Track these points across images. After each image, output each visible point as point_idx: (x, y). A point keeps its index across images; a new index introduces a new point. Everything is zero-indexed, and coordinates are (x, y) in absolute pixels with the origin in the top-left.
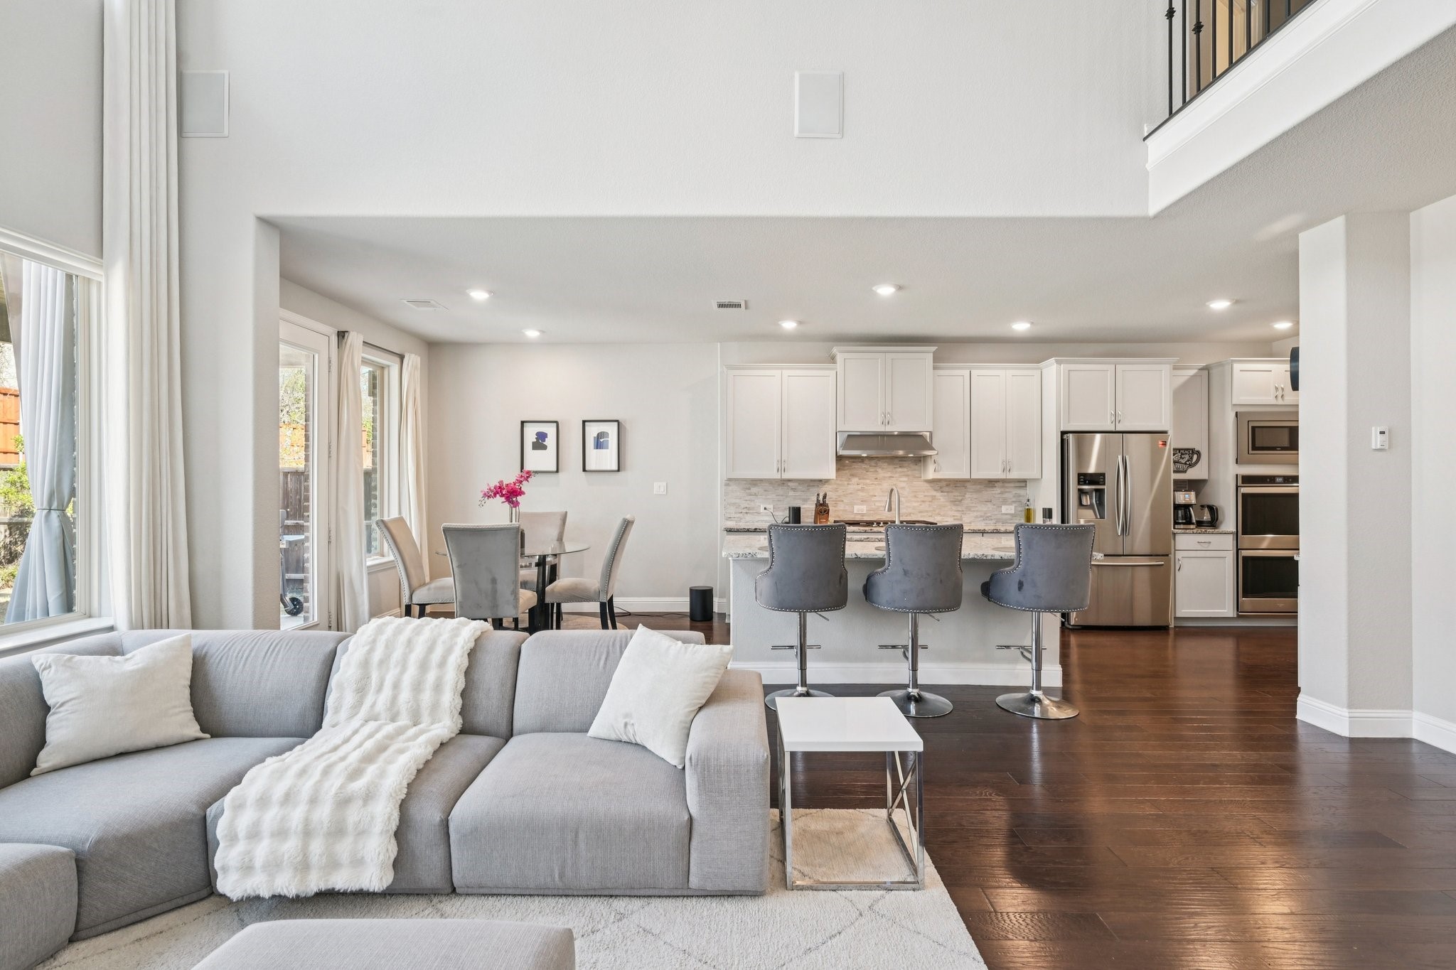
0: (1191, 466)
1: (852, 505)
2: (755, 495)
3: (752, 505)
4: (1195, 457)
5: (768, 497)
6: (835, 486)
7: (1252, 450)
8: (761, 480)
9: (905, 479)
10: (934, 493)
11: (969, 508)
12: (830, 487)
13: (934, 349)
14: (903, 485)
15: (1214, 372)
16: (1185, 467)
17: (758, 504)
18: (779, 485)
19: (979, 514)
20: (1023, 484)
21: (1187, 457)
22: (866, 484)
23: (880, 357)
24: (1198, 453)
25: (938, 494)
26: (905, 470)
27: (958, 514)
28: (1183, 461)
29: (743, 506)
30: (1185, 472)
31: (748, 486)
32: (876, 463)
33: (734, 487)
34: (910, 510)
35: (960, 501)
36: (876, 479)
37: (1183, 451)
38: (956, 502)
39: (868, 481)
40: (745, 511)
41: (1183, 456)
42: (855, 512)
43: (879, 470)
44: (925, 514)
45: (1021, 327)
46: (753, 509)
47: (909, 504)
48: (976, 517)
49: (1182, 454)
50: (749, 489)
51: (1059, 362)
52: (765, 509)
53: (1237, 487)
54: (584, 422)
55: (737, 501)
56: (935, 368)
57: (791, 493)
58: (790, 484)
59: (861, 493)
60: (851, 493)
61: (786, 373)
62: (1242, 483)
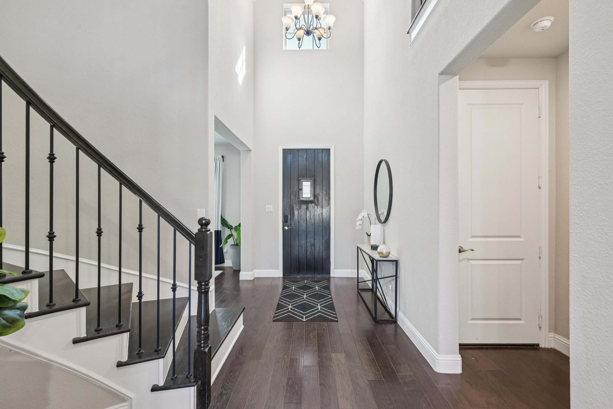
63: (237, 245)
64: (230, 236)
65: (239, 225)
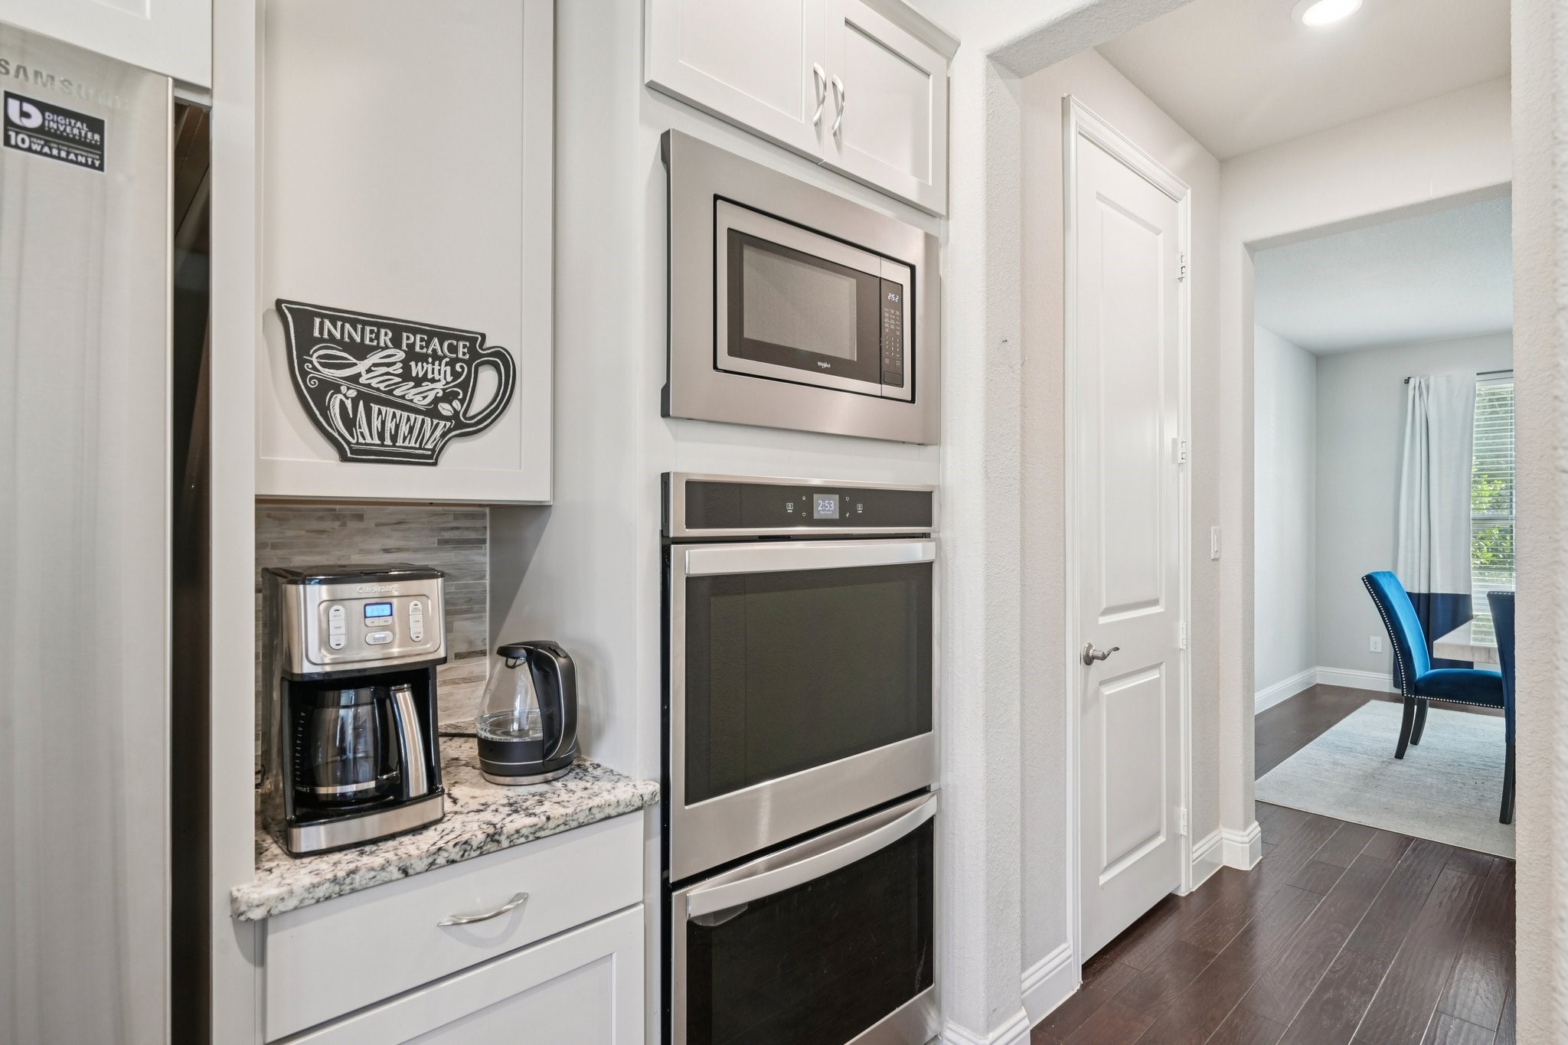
0: (464, 427)
4: (487, 381)
7: (731, 353)
16: (432, 432)
21: (441, 376)
24: (502, 361)
28: (419, 397)
30: (431, 458)
37: (418, 340)
41: (417, 369)
49: (412, 355)
53: (667, 544)
62: (690, 524)
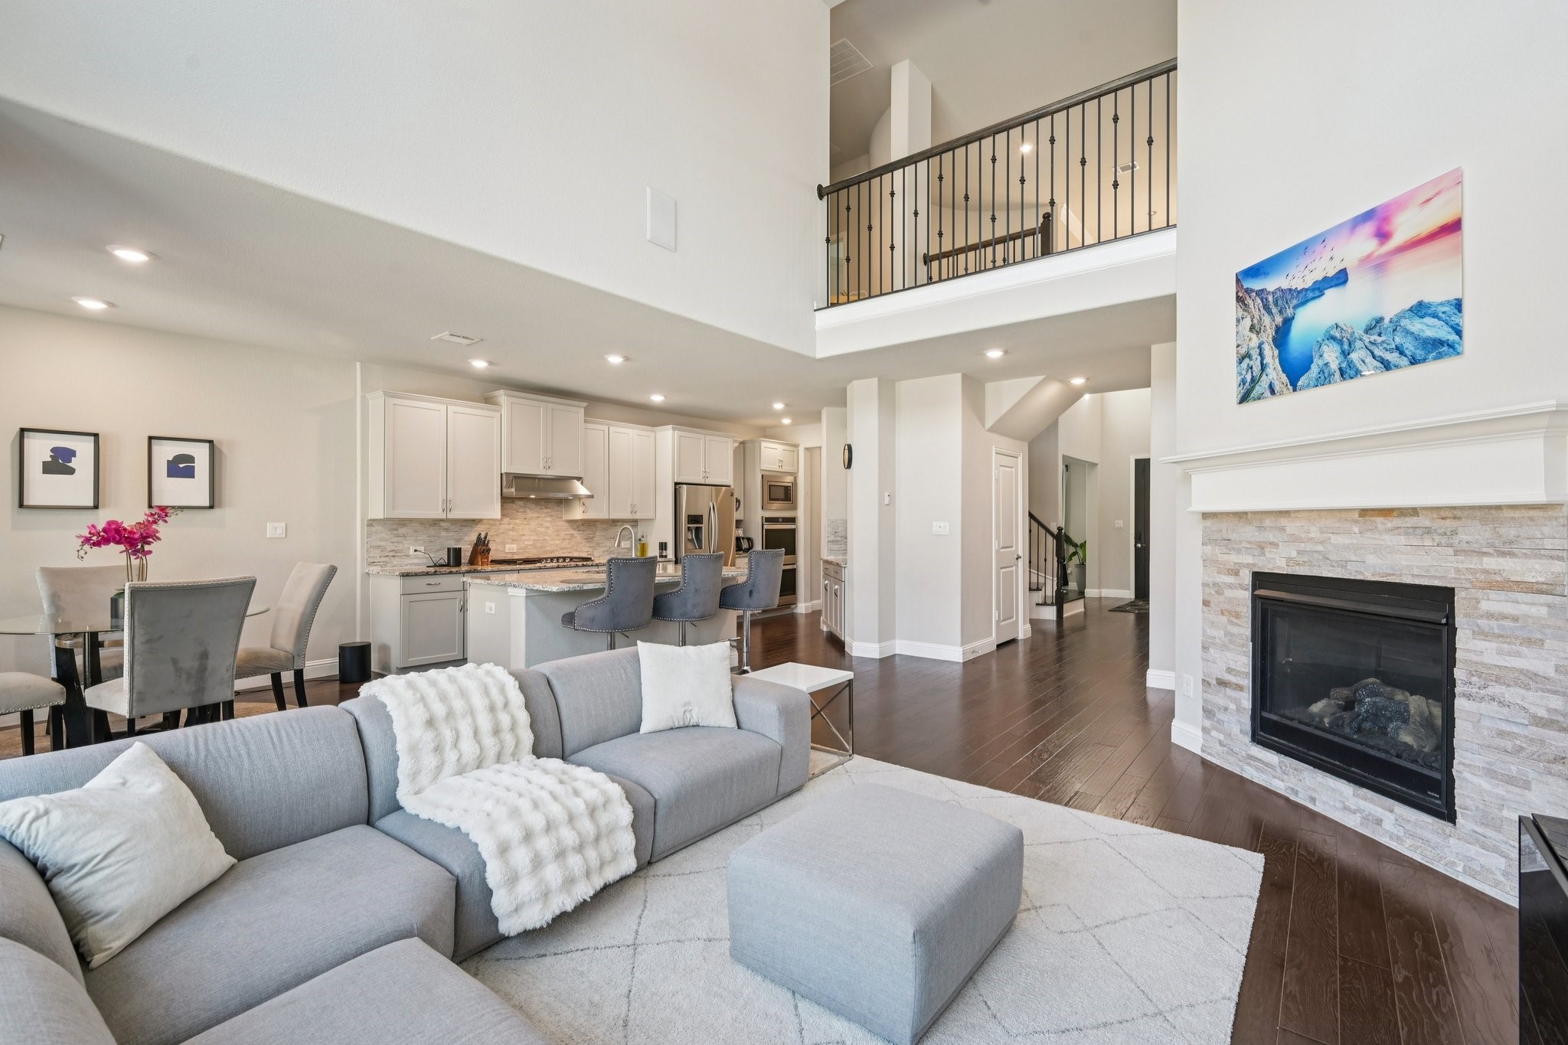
1: (504, 544)
2: (404, 536)
3: (400, 547)
4: (738, 504)
5: (419, 538)
6: (487, 526)
7: (771, 501)
8: (411, 520)
9: (549, 519)
10: (572, 532)
11: (598, 544)
12: (484, 526)
13: (585, 404)
14: (548, 524)
15: (748, 446)
17: (407, 546)
18: (431, 525)
19: (606, 549)
20: (635, 524)
22: (517, 524)
23: (543, 407)
24: (739, 502)
25: (575, 533)
26: (550, 511)
27: (590, 550)
29: (389, 549)
31: (395, 527)
32: (525, 504)
33: (377, 528)
34: (554, 548)
35: (592, 538)
36: (525, 519)
38: (589, 539)
39: (518, 521)
40: (391, 554)
42: (507, 551)
43: (528, 510)
44: (566, 550)
45: (657, 399)
46: (400, 551)
47: (552, 543)
48: (604, 552)
50: (397, 530)
51: (674, 429)
52: (416, 551)
53: (762, 525)
54: (150, 438)
55: (382, 543)
56: (586, 422)
57: (443, 534)
58: (442, 524)
59: (511, 533)
60: (503, 533)
61: (451, 409)
62: (765, 522)
63: (1082, 565)
64: (1074, 554)
65: (1085, 542)
